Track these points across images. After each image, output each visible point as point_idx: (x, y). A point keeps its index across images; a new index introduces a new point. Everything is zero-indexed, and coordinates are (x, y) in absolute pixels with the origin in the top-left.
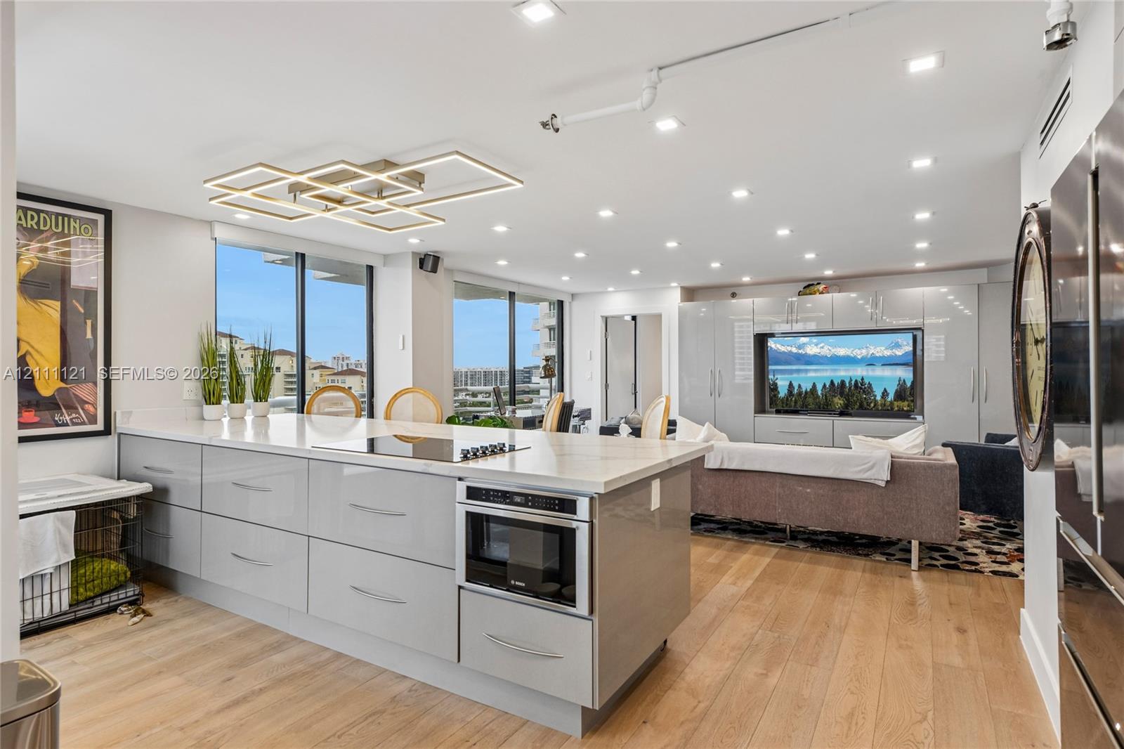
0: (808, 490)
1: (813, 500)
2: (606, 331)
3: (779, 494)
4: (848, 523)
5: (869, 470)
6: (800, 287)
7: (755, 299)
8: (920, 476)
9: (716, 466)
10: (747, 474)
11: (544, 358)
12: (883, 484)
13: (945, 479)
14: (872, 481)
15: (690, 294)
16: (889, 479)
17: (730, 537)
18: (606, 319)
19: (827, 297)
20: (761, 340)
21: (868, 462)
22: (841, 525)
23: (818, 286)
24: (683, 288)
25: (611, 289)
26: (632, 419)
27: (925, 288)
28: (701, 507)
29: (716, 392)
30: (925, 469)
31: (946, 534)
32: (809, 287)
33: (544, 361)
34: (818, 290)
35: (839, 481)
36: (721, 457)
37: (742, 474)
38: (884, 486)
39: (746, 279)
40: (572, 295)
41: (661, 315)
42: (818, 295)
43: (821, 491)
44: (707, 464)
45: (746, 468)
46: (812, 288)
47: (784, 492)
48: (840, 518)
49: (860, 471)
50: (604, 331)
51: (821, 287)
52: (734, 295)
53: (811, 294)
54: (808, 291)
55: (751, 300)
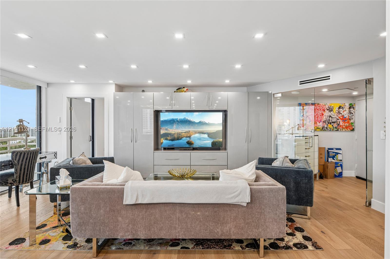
0: (199, 213)
1: (202, 220)
2: (71, 106)
3: (179, 218)
4: (224, 233)
5: (237, 196)
6: (175, 89)
7: (154, 93)
8: (266, 197)
9: (133, 202)
10: (156, 205)
11: (18, 120)
12: (245, 205)
13: (280, 198)
14: (239, 204)
15: (120, 88)
16: (250, 202)
17: (142, 248)
18: (71, 100)
19: (188, 94)
20: (157, 113)
21: (237, 191)
22: (219, 235)
23: (184, 89)
24: (116, 85)
25: (72, 81)
26: (78, 161)
27: (229, 93)
28: (121, 234)
29: (134, 140)
30: (269, 192)
31: (280, 232)
32: (179, 89)
33: (18, 122)
34: (184, 91)
35: (218, 205)
36: (136, 194)
37: (152, 206)
38: (246, 206)
39: (150, 82)
40: (48, 84)
41: (104, 99)
42: (183, 93)
43: (207, 213)
44: (125, 201)
45: (155, 201)
46: (181, 89)
47: (182, 216)
48: (219, 230)
49: (232, 198)
50: (69, 106)
51: (185, 89)
52: (143, 91)
53: (180, 92)
54: (179, 91)
55: (153, 93)
